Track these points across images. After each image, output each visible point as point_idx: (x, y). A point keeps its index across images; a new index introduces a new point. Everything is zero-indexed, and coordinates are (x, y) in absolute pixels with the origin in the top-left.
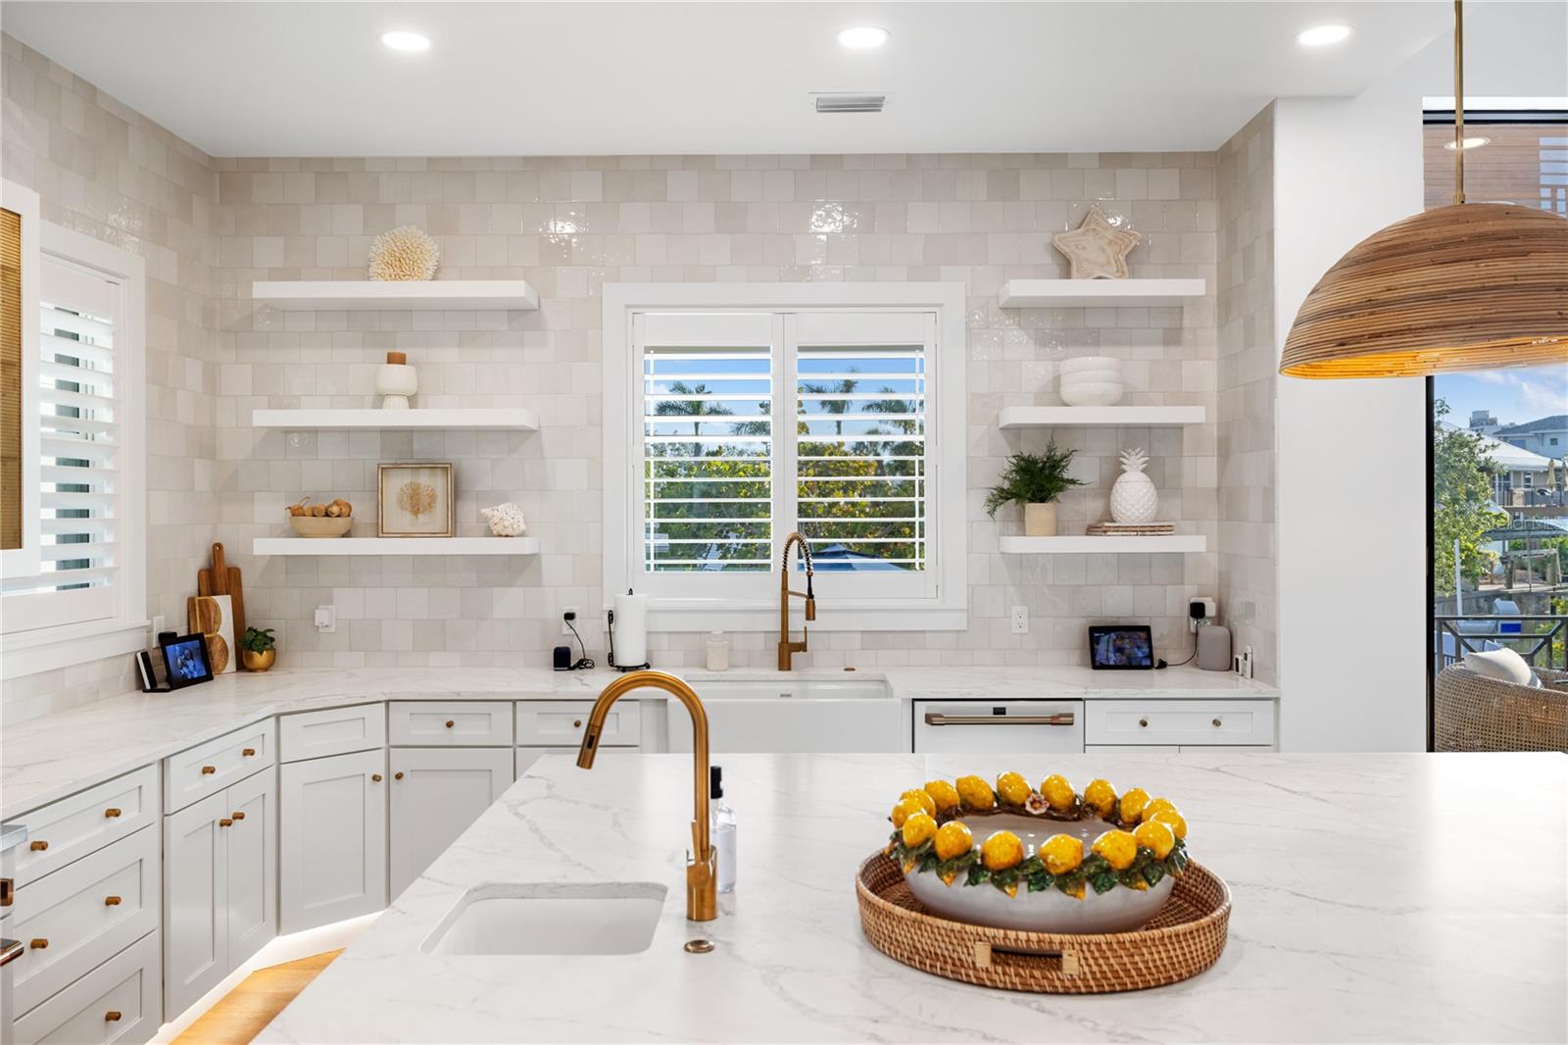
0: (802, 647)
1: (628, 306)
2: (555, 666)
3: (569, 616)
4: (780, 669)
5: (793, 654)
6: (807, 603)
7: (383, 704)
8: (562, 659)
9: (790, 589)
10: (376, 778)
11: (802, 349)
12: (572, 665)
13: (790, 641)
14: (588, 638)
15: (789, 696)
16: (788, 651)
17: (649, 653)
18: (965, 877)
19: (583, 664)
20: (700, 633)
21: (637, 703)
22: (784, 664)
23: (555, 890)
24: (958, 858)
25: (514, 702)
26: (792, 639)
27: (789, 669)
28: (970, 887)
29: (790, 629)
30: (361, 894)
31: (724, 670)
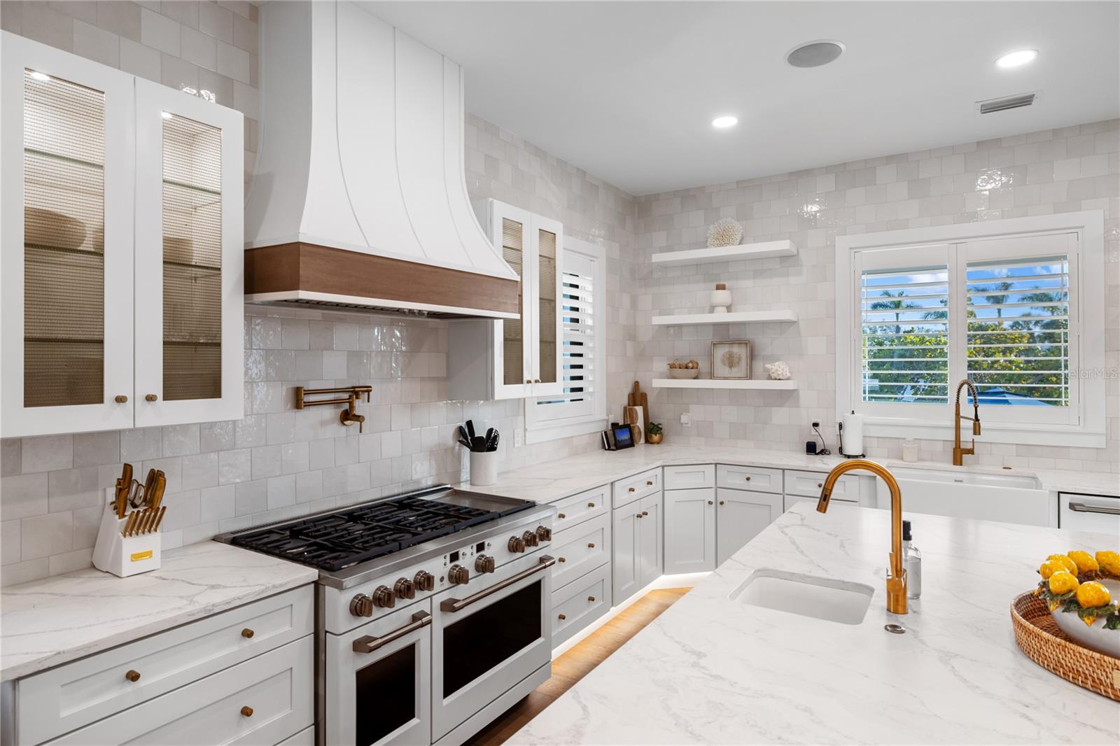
0: (971, 452)
1: (851, 249)
2: (807, 452)
3: (815, 425)
4: (954, 464)
5: (964, 455)
6: (975, 424)
7: (714, 466)
8: (811, 448)
9: (961, 414)
10: (710, 503)
11: (970, 265)
12: (817, 452)
13: (962, 447)
14: (827, 437)
15: (961, 481)
16: (960, 454)
17: (865, 448)
18: (1104, 622)
19: (823, 452)
20: (899, 438)
21: (857, 477)
22: (957, 461)
23: (804, 578)
24: (1097, 607)
25: (784, 470)
26: (963, 446)
27: (961, 465)
28: (1108, 630)
29: (961, 440)
30: (702, 561)
31: (915, 462)
